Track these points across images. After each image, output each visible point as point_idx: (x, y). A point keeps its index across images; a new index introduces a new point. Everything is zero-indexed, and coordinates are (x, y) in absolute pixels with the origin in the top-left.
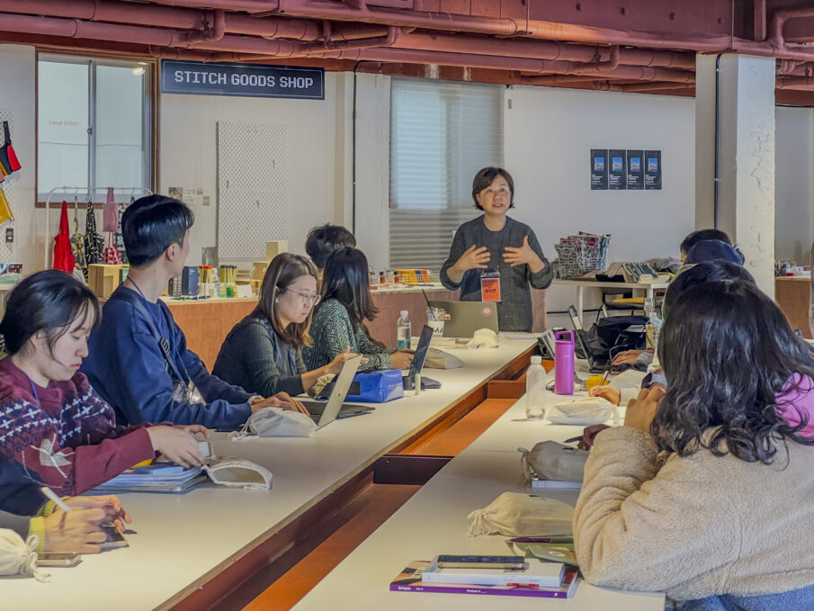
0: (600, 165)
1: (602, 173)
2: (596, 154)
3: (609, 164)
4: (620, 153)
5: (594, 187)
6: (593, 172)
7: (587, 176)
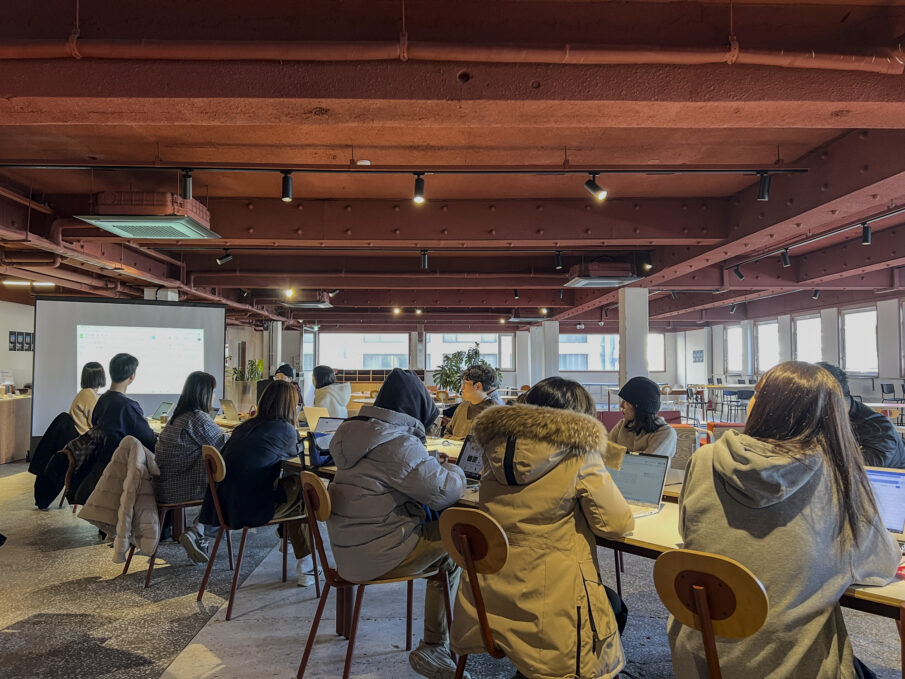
0: (13, 339)
1: (14, 343)
2: (11, 333)
3: (16, 339)
4: (21, 334)
5: (10, 350)
6: (11, 342)
7: (7, 345)
